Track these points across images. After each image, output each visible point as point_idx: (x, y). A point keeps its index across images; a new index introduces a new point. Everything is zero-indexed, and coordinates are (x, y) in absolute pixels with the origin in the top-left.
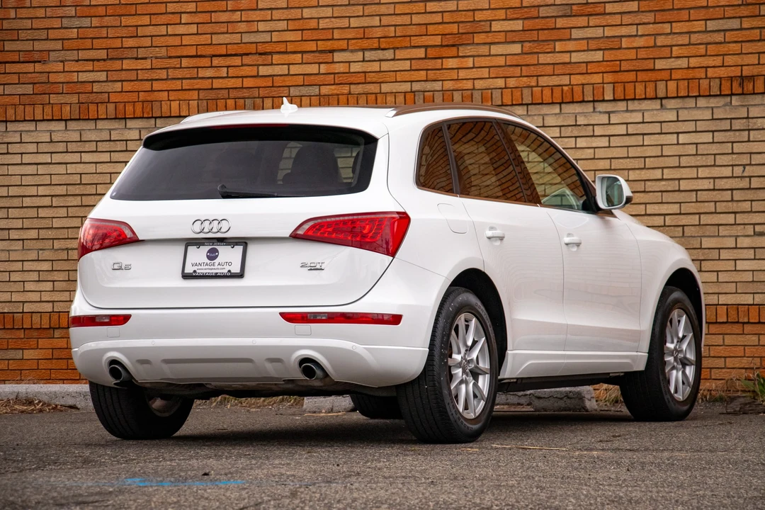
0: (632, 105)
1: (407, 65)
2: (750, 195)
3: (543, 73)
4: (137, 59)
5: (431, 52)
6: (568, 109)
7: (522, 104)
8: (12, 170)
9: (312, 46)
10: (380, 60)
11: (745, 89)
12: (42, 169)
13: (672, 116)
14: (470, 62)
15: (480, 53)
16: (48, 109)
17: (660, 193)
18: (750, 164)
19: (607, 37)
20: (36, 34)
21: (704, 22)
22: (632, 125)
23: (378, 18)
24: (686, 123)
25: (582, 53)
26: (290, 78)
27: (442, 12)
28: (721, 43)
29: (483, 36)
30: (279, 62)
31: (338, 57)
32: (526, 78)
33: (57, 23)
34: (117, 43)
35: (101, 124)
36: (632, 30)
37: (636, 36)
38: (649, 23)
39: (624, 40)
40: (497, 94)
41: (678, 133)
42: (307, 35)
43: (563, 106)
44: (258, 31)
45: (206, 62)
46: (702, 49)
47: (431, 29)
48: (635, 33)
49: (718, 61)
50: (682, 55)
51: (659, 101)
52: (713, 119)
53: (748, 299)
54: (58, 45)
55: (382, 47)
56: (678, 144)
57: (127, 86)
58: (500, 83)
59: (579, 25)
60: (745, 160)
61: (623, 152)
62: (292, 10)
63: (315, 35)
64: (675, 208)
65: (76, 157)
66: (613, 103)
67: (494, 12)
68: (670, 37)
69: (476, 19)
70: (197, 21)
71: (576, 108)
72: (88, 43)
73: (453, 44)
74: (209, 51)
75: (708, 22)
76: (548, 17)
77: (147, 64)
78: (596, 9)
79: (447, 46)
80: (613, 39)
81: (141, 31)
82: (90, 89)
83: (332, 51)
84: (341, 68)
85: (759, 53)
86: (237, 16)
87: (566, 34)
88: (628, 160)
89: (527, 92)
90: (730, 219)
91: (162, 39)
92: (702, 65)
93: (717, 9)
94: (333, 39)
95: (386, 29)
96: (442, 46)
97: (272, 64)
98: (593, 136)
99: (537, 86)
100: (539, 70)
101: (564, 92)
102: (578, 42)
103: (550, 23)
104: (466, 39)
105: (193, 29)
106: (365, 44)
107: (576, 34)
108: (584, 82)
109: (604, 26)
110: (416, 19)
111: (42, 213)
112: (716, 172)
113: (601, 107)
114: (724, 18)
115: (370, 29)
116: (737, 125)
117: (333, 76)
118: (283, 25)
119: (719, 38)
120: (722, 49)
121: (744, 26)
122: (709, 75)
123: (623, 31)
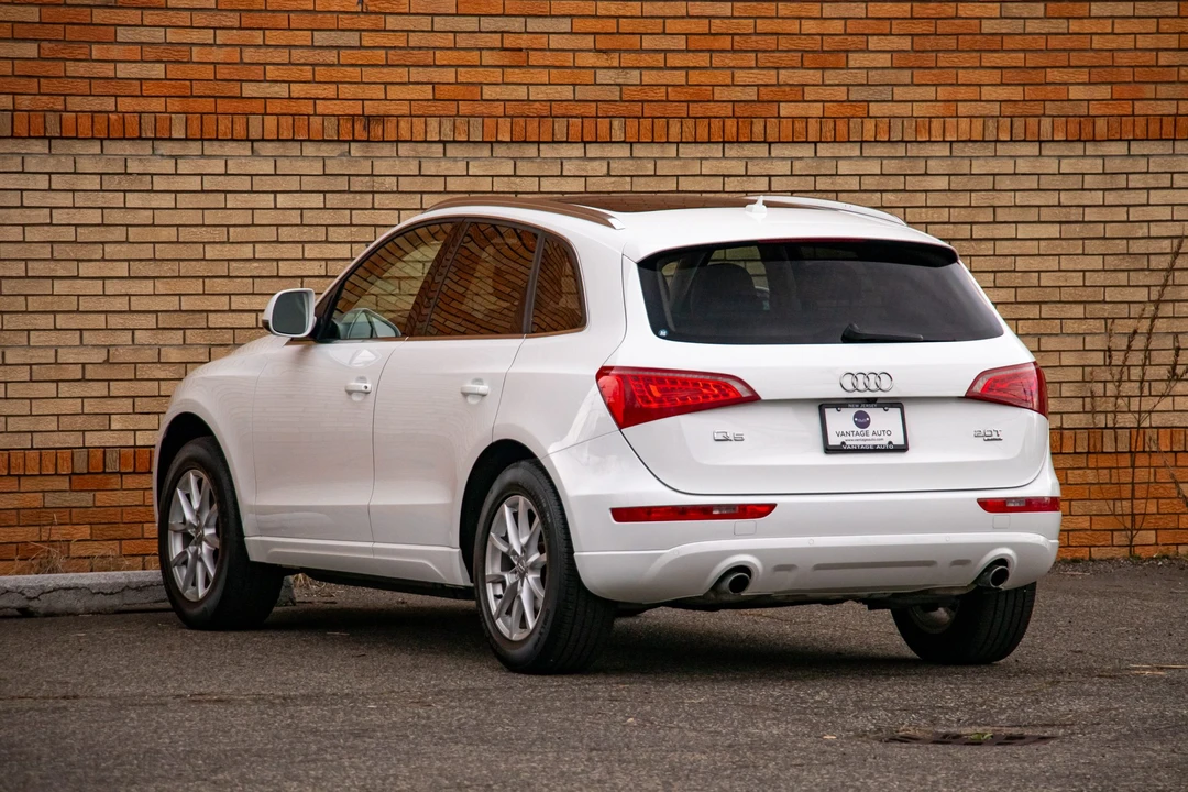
0: (210, 148)
3: (73, 91)
6: (111, 147)
7: (44, 137)
11: (371, 134)
13: (268, 167)
17: (251, 280)
19: (170, 43)
21: (309, 33)
22: (210, 177)
24: (287, 178)
25: (133, 65)
28: (333, 65)
32: (47, 97)
36: (207, 36)
37: (213, 45)
38: (232, 28)
39: (195, 49)
41: (275, 192)
43: (105, 142)
46: (307, 72)
48: (212, 41)
49: (330, 91)
50: (280, 79)
51: (249, 144)
52: (324, 175)
56: (277, 208)
58: (6, 102)
59: (128, 22)
60: (368, 235)
61: (195, 217)
66: (183, 143)
68: (262, 50)
71: (127, 148)
75: (316, 33)
76: (79, 6)
80: (179, 48)
85: (386, 84)
87: (106, 34)
88: (204, 229)
89: (52, 118)
92: (309, 95)
93: (328, 15)
98: (152, 191)
99: (67, 111)
100: (67, 86)
101: (112, 122)
102: (127, 47)
103: (84, 16)
107: (123, 34)
108: (140, 108)
109: (165, 27)
112: (329, 251)
113: (165, 148)
114: (337, 30)
116: (357, 184)
119: (331, 57)
120: (337, 74)
121: (365, 43)
122: (319, 111)
123: (195, 36)
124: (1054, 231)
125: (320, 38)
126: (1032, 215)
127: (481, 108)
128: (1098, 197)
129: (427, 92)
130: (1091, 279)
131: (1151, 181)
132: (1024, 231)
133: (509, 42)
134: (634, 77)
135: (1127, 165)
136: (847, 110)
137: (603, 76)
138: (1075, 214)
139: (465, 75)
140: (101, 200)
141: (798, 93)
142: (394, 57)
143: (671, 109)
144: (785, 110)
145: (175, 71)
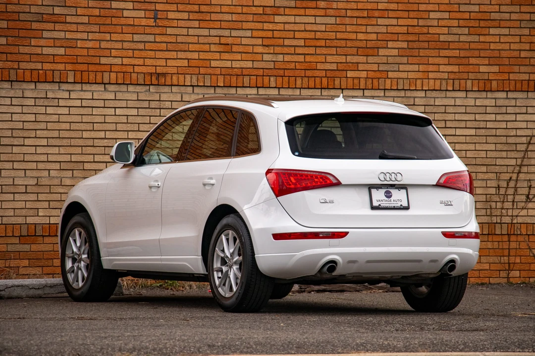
0: (85, 87)
3: (22, 60)
6: (40, 86)
7: (8, 81)
11: (160, 82)
13: (112, 96)
17: (103, 148)
19: (67, 39)
21: (131, 35)
22: (85, 100)
24: (121, 101)
25: (50, 48)
28: (142, 50)
32: (10, 62)
36: (85, 36)
37: (87, 40)
38: (96, 32)
39: (78, 42)
41: (115, 108)
43: (37, 84)
46: (130, 53)
48: (86, 38)
49: (141, 62)
50: (118, 56)
51: (103, 86)
52: (138, 100)
56: (116, 115)
59: (48, 29)
61: (78, 119)
66: (73, 85)
68: (109, 43)
71: (47, 86)
75: (134, 35)
76: (25, 21)
78: (60, 19)
80: (71, 41)
85: (166, 59)
87: (39, 34)
88: (82, 124)
89: (12, 72)
92: (131, 64)
93: (140, 27)
98: (58, 106)
99: (20, 69)
100: (20, 57)
101: (40, 74)
102: (47, 40)
103: (28, 25)
107: (45, 34)
108: (53, 68)
109: (65, 31)
113: (65, 87)
114: (144, 34)
116: (153, 105)
119: (141, 46)
120: (144, 54)
121: (157, 40)
122: (135, 71)
123: (79, 36)
124: (473, 132)
126: (463, 124)
127: (210, 71)
128: (493, 117)
129: (185, 63)
130: (490, 154)
131: (517, 110)
132: (459, 132)
133: (223, 41)
134: (280, 58)
135: (506, 102)
136: (378, 75)
137: (266, 57)
138: (482, 125)
139: (203, 56)
140: (35, 110)
141: (356, 66)
142: (170, 47)
143: (297, 73)
144: (350, 74)
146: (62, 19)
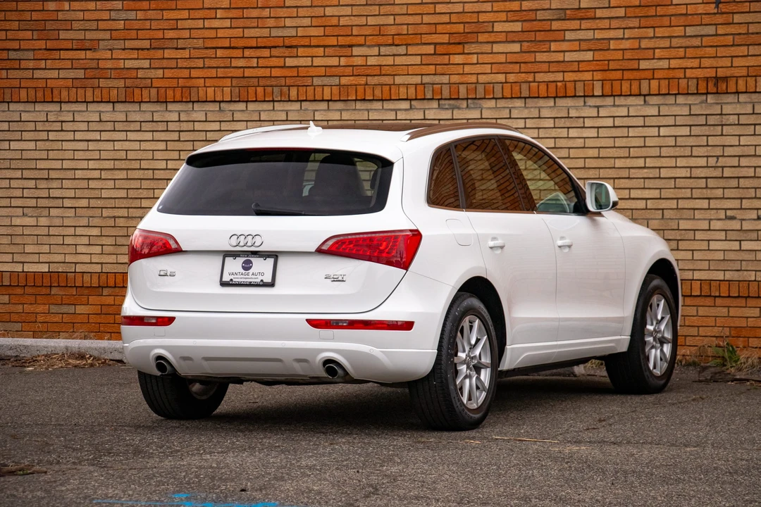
0: (619, 101)
1: (417, 60)
2: (722, 183)
3: (539, 70)
4: (177, 49)
5: (440, 49)
6: (560, 102)
7: (520, 98)
8: (66, 145)
9: (333, 41)
10: (394, 55)
11: (719, 89)
12: (92, 146)
13: (654, 111)
14: (474, 59)
15: (484, 51)
16: (97, 92)
17: (643, 180)
18: (723, 156)
19: (597, 39)
20: (87, 25)
21: (683, 28)
22: (618, 118)
23: (392, 17)
24: (667, 117)
25: (575, 53)
26: (313, 69)
27: (450, 13)
28: (698, 47)
29: (486, 35)
30: (304, 55)
31: (356, 51)
32: (524, 74)
33: (105, 15)
34: (159, 34)
35: (144, 107)
36: (619, 34)
37: (623, 39)
38: (634, 28)
39: (611, 42)
40: (498, 88)
41: (659, 127)
42: (329, 31)
43: (557, 99)
44: (285, 27)
45: (238, 53)
46: (681, 52)
47: (440, 28)
48: (622, 36)
49: (695, 63)
50: (663, 57)
51: (643, 98)
52: (690, 115)
53: (720, 276)
54: (107, 35)
55: (396, 43)
56: (659, 136)
57: (168, 73)
58: (501, 78)
59: (572, 28)
60: (718, 152)
61: (610, 142)
62: (315, 8)
63: (336, 31)
64: (656, 194)
65: (122, 136)
66: (602, 98)
67: (496, 14)
68: (653, 40)
69: (480, 20)
70: (231, 16)
71: (569, 102)
72: (133, 34)
73: (460, 42)
74: (241, 43)
75: (687, 28)
76: (544, 20)
77: (186, 54)
78: (588, 14)
79: (454, 43)
80: (602, 41)
81: (180, 24)
82: (135, 74)
83: (351, 46)
84: (359, 61)
85: (732, 57)
86: (266, 13)
87: (559, 35)
88: (615, 149)
89: (524, 86)
90: (705, 204)
91: (199, 31)
92: (681, 66)
93: (695, 16)
94: (352, 35)
95: (400, 27)
96: (449, 44)
97: (297, 56)
98: (584, 127)
99: (534, 82)
100: (536, 67)
101: (558, 87)
102: (572, 43)
103: (546, 26)
104: (471, 38)
105: (227, 23)
106: (381, 40)
107: (569, 35)
108: (576, 79)
109: (594, 29)
110: (426, 19)
111: (93, 184)
112: (693, 162)
113: (591, 101)
114: (701, 25)
115: (385, 27)
116: (712, 120)
117: (351, 68)
118: (307, 22)
119: (697, 42)
120: (700, 52)
121: (719, 32)
122: (687, 75)
123: (612, 34)
125: (690, 31)
140: (554, 133)
145: (599, 56)
146: (590, 14)
